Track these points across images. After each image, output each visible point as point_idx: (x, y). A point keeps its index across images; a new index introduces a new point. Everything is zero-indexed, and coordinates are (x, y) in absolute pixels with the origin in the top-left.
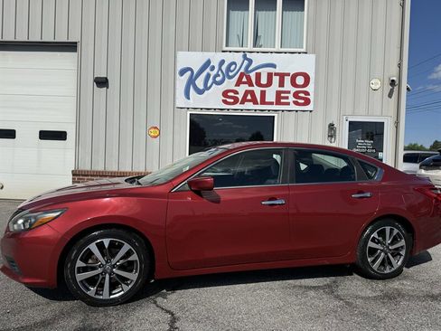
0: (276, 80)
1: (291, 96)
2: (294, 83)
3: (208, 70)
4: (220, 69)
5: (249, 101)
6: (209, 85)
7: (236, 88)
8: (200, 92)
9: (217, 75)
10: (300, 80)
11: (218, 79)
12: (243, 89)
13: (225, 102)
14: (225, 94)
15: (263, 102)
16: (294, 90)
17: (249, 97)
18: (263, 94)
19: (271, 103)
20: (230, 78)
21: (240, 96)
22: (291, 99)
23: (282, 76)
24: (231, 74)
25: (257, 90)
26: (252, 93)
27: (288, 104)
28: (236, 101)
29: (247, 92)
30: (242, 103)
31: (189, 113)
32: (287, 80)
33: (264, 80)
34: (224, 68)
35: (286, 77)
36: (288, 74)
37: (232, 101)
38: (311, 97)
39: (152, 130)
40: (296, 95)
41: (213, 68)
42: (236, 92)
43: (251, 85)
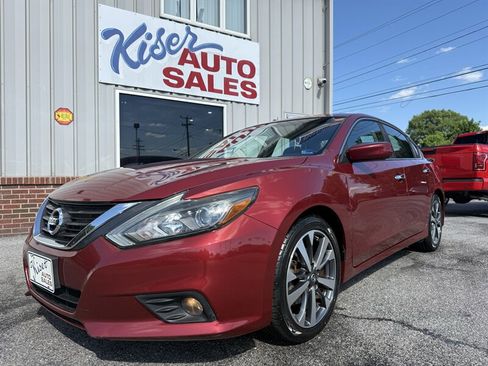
0: (223, 64)
1: (238, 85)
2: (241, 72)
3: (143, 38)
4: (159, 39)
5: (195, 85)
6: (145, 58)
7: (180, 67)
8: (134, 65)
9: (155, 47)
10: (246, 70)
11: (157, 52)
12: (187, 69)
13: (166, 82)
14: (167, 72)
15: (211, 89)
16: (241, 79)
17: (195, 81)
18: (211, 78)
19: (220, 92)
20: (173, 53)
21: (185, 78)
22: (239, 90)
23: (229, 61)
24: (173, 48)
25: (205, 74)
26: (199, 76)
27: (236, 94)
28: (180, 83)
29: (193, 74)
30: (188, 86)
31: (118, 92)
32: (234, 66)
33: (211, 63)
34: (164, 38)
35: (233, 63)
36: (235, 61)
37: (175, 82)
38: (257, 90)
39: (60, 114)
40: (243, 85)
41: (149, 37)
42: (180, 73)
43: (197, 66)
